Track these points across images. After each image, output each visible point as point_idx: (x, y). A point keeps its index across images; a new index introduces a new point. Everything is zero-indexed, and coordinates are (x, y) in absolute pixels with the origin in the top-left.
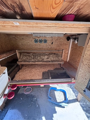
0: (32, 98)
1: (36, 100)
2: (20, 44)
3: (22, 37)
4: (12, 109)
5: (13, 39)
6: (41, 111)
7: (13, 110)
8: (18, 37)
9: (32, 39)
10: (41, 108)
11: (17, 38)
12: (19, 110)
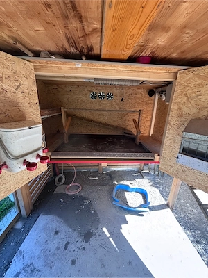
0: (82, 200)
1: (90, 204)
2: (65, 100)
3: (70, 88)
4: (47, 214)
5: (53, 90)
6: (99, 219)
7: (49, 216)
8: (63, 87)
9: (86, 92)
10: (99, 215)
11: (60, 89)
12: (59, 216)
